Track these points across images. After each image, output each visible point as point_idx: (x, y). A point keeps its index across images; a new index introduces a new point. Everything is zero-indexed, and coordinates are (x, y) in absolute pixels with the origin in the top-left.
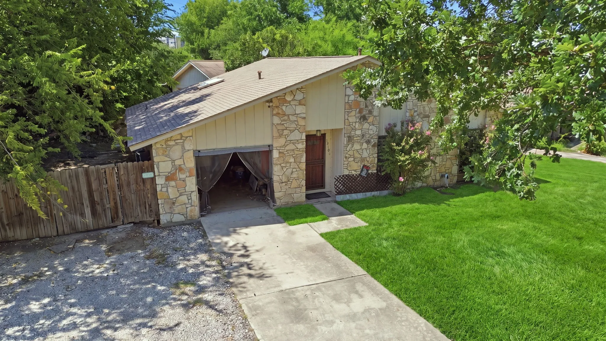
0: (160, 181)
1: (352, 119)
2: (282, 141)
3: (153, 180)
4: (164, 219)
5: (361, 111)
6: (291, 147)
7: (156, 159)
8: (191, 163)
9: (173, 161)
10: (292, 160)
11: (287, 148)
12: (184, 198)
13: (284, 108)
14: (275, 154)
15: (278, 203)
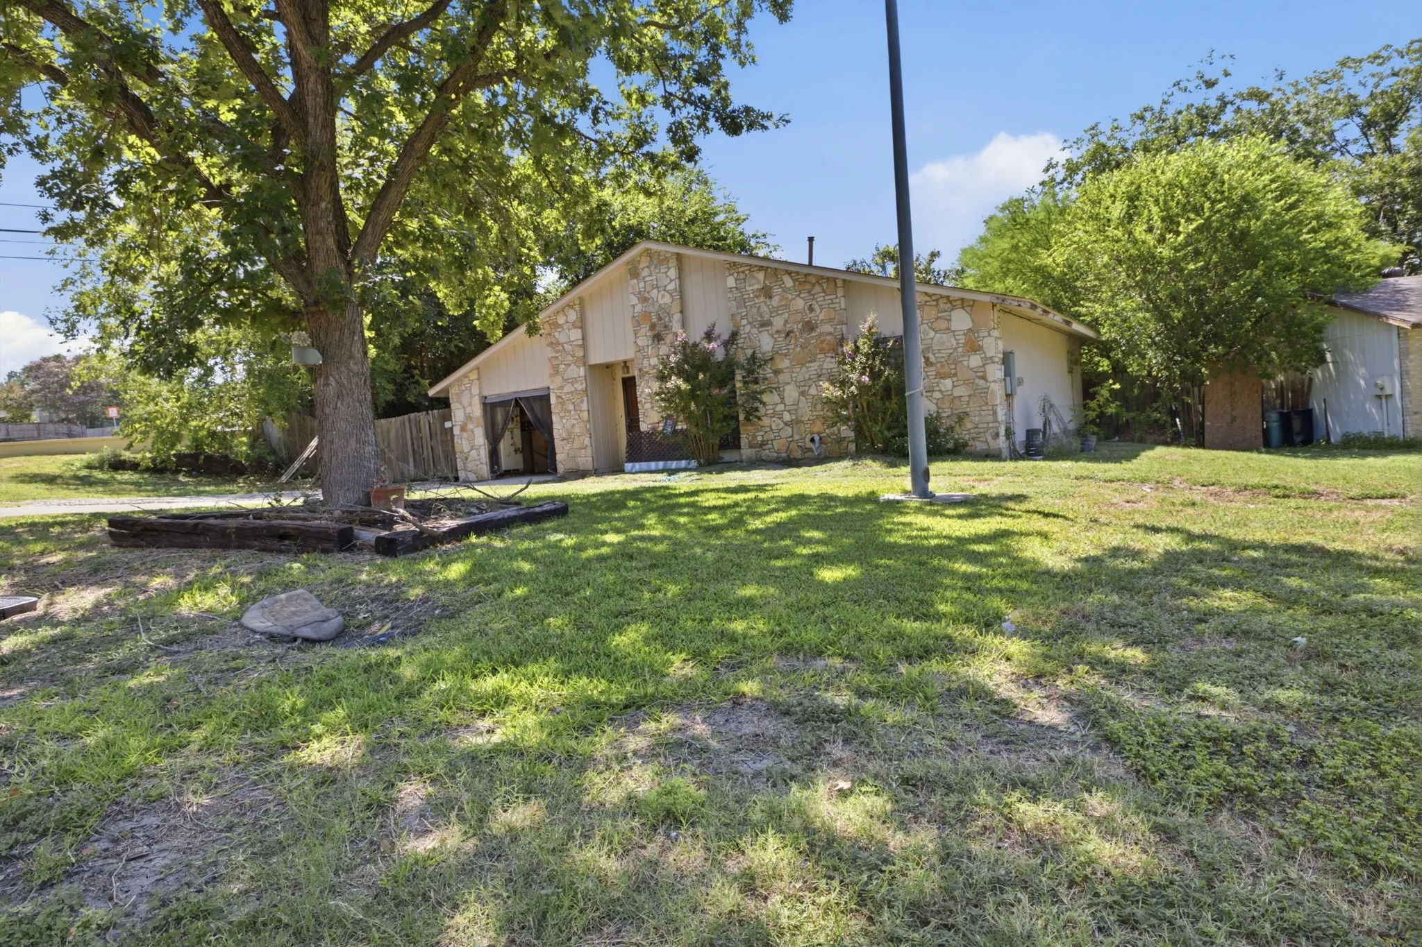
0: (456, 431)
1: (643, 341)
2: (558, 380)
3: (451, 429)
4: (462, 475)
5: (653, 327)
6: (569, 388)
7: (453, 406)
8: (477, 411)
9: (464, 408)
10: (571, 407)
11: (565, 390)
12: (473, 453)
13: (557, 335)
14: (553, 400)
15: (561, 468)
